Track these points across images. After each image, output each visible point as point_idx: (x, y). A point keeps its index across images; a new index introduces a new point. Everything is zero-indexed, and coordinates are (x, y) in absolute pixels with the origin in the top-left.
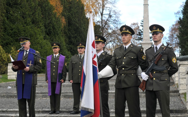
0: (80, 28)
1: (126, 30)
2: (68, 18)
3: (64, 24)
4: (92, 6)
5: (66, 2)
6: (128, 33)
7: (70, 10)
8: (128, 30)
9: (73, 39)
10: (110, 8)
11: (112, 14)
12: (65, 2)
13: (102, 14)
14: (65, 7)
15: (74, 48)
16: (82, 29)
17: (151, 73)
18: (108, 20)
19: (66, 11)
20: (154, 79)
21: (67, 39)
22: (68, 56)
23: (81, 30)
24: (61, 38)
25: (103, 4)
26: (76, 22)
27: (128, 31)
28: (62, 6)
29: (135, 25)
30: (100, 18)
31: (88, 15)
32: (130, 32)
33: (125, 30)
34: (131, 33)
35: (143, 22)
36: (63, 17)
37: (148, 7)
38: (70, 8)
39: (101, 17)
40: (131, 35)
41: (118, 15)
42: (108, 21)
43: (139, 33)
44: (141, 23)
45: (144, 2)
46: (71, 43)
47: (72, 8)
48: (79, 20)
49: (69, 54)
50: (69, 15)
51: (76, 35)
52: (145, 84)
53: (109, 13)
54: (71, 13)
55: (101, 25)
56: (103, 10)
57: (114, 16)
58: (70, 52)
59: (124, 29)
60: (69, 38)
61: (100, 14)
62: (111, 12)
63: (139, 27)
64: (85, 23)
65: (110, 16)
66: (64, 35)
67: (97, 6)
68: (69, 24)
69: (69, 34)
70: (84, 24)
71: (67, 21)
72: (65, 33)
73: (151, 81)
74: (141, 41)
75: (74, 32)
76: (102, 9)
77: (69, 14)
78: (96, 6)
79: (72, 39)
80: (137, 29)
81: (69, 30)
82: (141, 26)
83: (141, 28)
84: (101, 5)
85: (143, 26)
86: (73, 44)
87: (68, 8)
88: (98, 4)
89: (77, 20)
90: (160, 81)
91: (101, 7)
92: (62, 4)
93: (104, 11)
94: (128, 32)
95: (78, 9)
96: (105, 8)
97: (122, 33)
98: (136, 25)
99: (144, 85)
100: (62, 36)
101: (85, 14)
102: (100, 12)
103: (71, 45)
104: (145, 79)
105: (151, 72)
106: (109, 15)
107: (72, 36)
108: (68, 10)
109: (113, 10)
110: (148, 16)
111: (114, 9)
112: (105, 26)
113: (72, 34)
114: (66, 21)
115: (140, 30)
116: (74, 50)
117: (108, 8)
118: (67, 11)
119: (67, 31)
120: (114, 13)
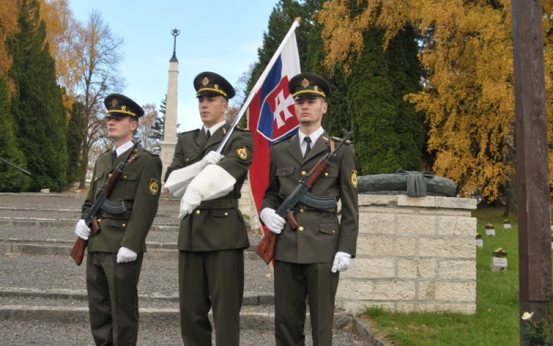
0: (44, 104)
1: (211, 85)
2: (20, 82)
3: (12, 93)
4: (70, 64)
5: (18, 49)
6: (217, 94)
7: (26, 68)
8: (216, 86)
9: (29, 127)
10: (104, 71)
11: (107, 82)
12: (15, 50)
13: (88, 83)
14: (15, 61)
15: (29, 144)
16: (49, 107)
17: (292, 212)
18: (100, 95)
19: (16, 68)
20: (301, 229)
21: (17, 126)
22: (18, 160)
23: (46, 108)
24: (6, 122)
25: (92, 62)
26: (37, 93)
27: (216, 88)
28: (11, 56)
29: (148, 109)
30: (83, 90)
31: (60, 82)
32: (221, 92)
33: (207, 86)
34: (225, 95)
35: (165, 104)
36: (11, 80)
37: (177, 76)
38: (27, 63)
39: (86, 87)
40: (225, 100)
41: (119, 87)
42: (98, 98)
43: (157, 124)
44: (161, 106)
45: (170, 67)
46: (25, 133)
47: (31, 63)
48: (43, 90)
49: (20, 155)
50: (23, 76)
51: (35, 119)
52: (273, 244)
53: (101, 80)
54: (28, 72)
55: (85, 103)
56: (91, 73)
57: (112, 87)
58: (22, 152)
59: (206, 81)
60: (21, 123)
61: (84, 81)
62: (106, 80)
63: (156, 113)
64: (54, 97)
65: (104, 87)
66: (12, 117)
67: (80, 64)
68: (21, 95)
69: (21, 115)
70: (53, 99)
71: (19, 88)
72: (13, 112)
73: (290, 236)
74: (158, 140)
75: (30, 112)
76: (88, 72)
77: (24, 74)
78: (77, 65)
79: (27, 126)
80: (152, 116)
81: (22, 107)
82: (161, 111)
83: (160, 115)
84: (87, 65)
85: (164, 112)
86: (29, 137)
87: (23, 62)
88: (82, 61)
89: (39, 88)
90: (317, 235)
91: (88, 68)
92: (10, 53)
93: (93, 76)
94: (218, 91)
95: (42, 67)
96: (94, 70)
97: (199, 93)
98: (152, 110)
99: (272, 246)
100: (8, 117)
101: (55, 79)
102: (83, 76)
103: (23, 137)
104: (275, 228)
105: (293, 209)
106: (102, 85)
107: (28, 119)
108: (21, 67)
109: (111, 76)
110: (176, 93)
111: (112, 73)
112: (91, 107)
113: (27, 116)
114: (16, 88)
115: (159, 119)
116: (29, 149)
117: (100, 72)
118: (19, 69)
119: (17, 109)
120: (113, 82)
